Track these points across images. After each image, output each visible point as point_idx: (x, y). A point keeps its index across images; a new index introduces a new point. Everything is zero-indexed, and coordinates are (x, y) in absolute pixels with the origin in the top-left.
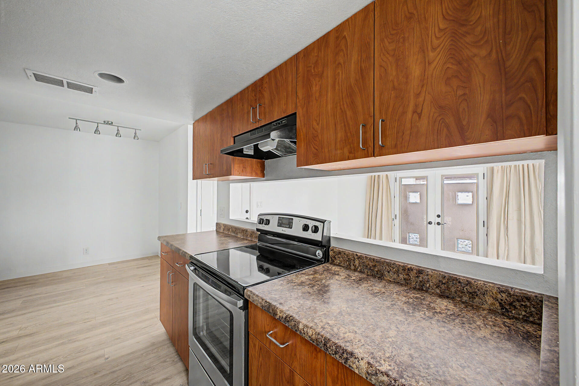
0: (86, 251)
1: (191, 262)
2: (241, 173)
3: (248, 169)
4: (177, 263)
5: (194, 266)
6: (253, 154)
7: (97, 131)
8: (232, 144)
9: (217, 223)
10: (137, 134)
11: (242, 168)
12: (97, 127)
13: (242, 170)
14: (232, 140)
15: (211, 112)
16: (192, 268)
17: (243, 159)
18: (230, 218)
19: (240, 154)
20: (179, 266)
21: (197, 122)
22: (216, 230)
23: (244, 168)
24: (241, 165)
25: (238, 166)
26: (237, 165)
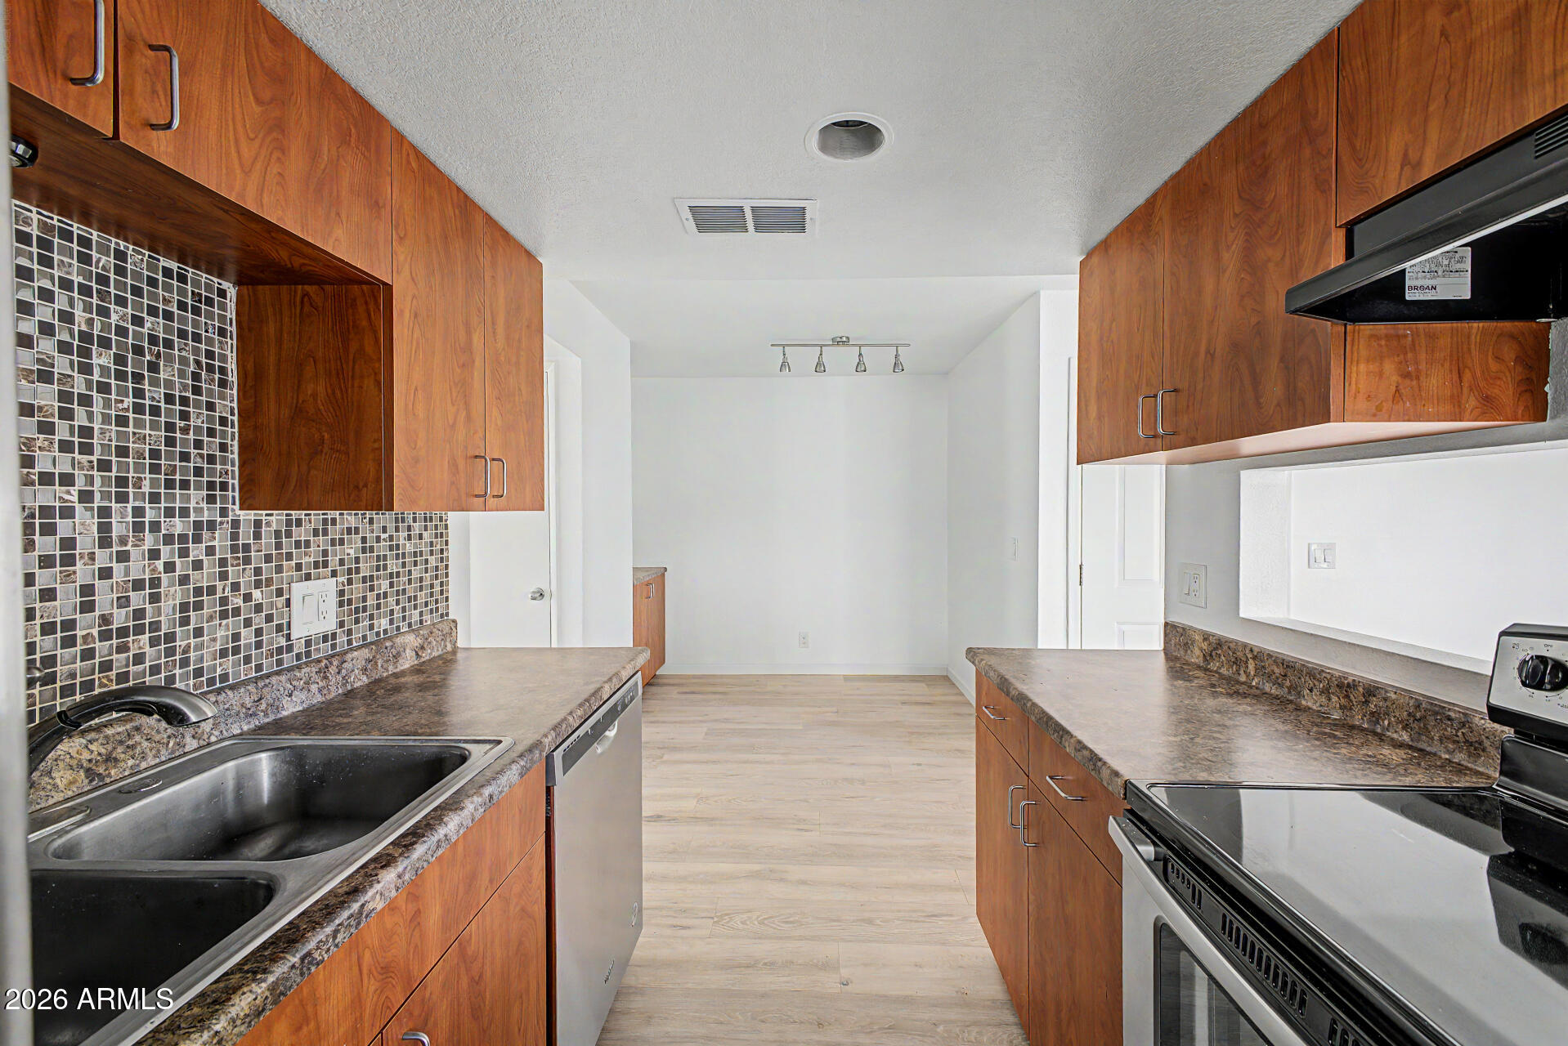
0: (804, 640)
1: (1131, 811)
2: (1386, 406)
3: (1436, 381)
4: (1051, 778)
5: (1155, 844)
6: (1468, 296)
7: (820, 367)
8: (1336, 258)
9: (1166, 624)
10: (901, 359)
11: (1395, 378)
12: (821, 354)
13: (1393, 389)
14: (1338, 239)
15: (1176, 177)
16: (1148, 850)
17: (1401, 332)
18: (1242, 615)
19: (1384, 307)
20: (1063, 795)
21: (1099, 254)
22: (1165, 650)
23: (1406, 375)
24: (1389, 367)
25: (1368, 373)
26: (1362, 367)
